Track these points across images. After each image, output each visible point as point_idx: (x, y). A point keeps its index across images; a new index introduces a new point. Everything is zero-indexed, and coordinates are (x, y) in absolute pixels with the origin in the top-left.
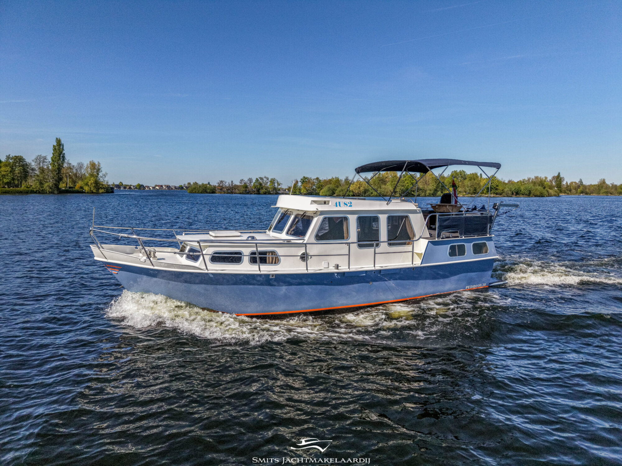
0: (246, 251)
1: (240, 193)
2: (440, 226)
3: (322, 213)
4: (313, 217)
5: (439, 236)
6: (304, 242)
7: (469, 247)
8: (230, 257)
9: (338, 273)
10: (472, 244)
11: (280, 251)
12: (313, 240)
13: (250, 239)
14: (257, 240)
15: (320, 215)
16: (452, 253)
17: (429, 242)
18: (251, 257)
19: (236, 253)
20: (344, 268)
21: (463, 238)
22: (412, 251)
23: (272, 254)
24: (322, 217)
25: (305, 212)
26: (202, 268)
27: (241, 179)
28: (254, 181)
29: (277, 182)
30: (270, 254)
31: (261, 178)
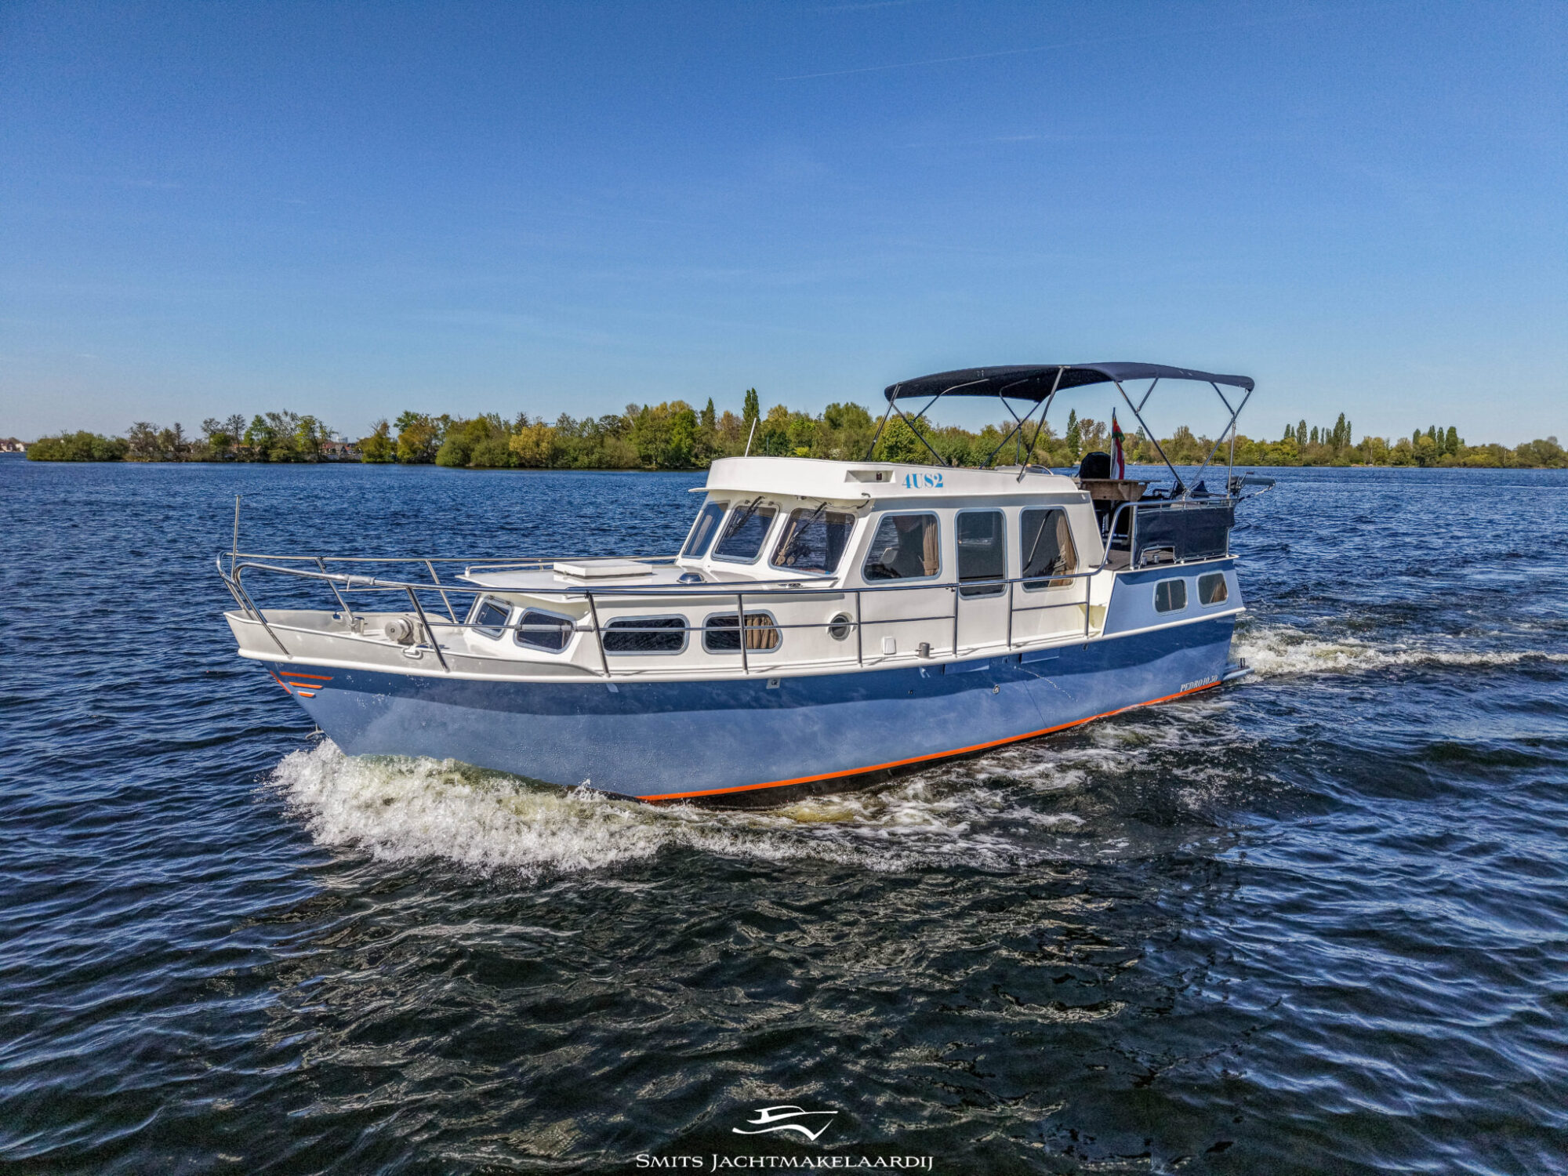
0: (696, 616)
1: (204, 461)
2: (1140, 536)
3: (880, 504)
4: (852, 519)
5: (1136, 561)
6: (836, 587)
7: (1192, 584)
8: (655, 634)
9: (928, 668)
10: (1198, 577)
11: (782, 612)
12: (860, 582)
13: (689, 581)
14: (706, 584)
15: (874, 510)
16: (1162, 606)
17: (1118, 575)
18: (708, 633)
19: (669, 623)
20: (942, 654)
21: (1183, 563)
22: (1084, 599)
23: (760, 622)
24: (879, 515)
25: (825, 502)
26: (593, 668)
27: (207, 417)
28: (249, 424)
29: (321, 427)
30: (756, 620)
31: (274, 417)
